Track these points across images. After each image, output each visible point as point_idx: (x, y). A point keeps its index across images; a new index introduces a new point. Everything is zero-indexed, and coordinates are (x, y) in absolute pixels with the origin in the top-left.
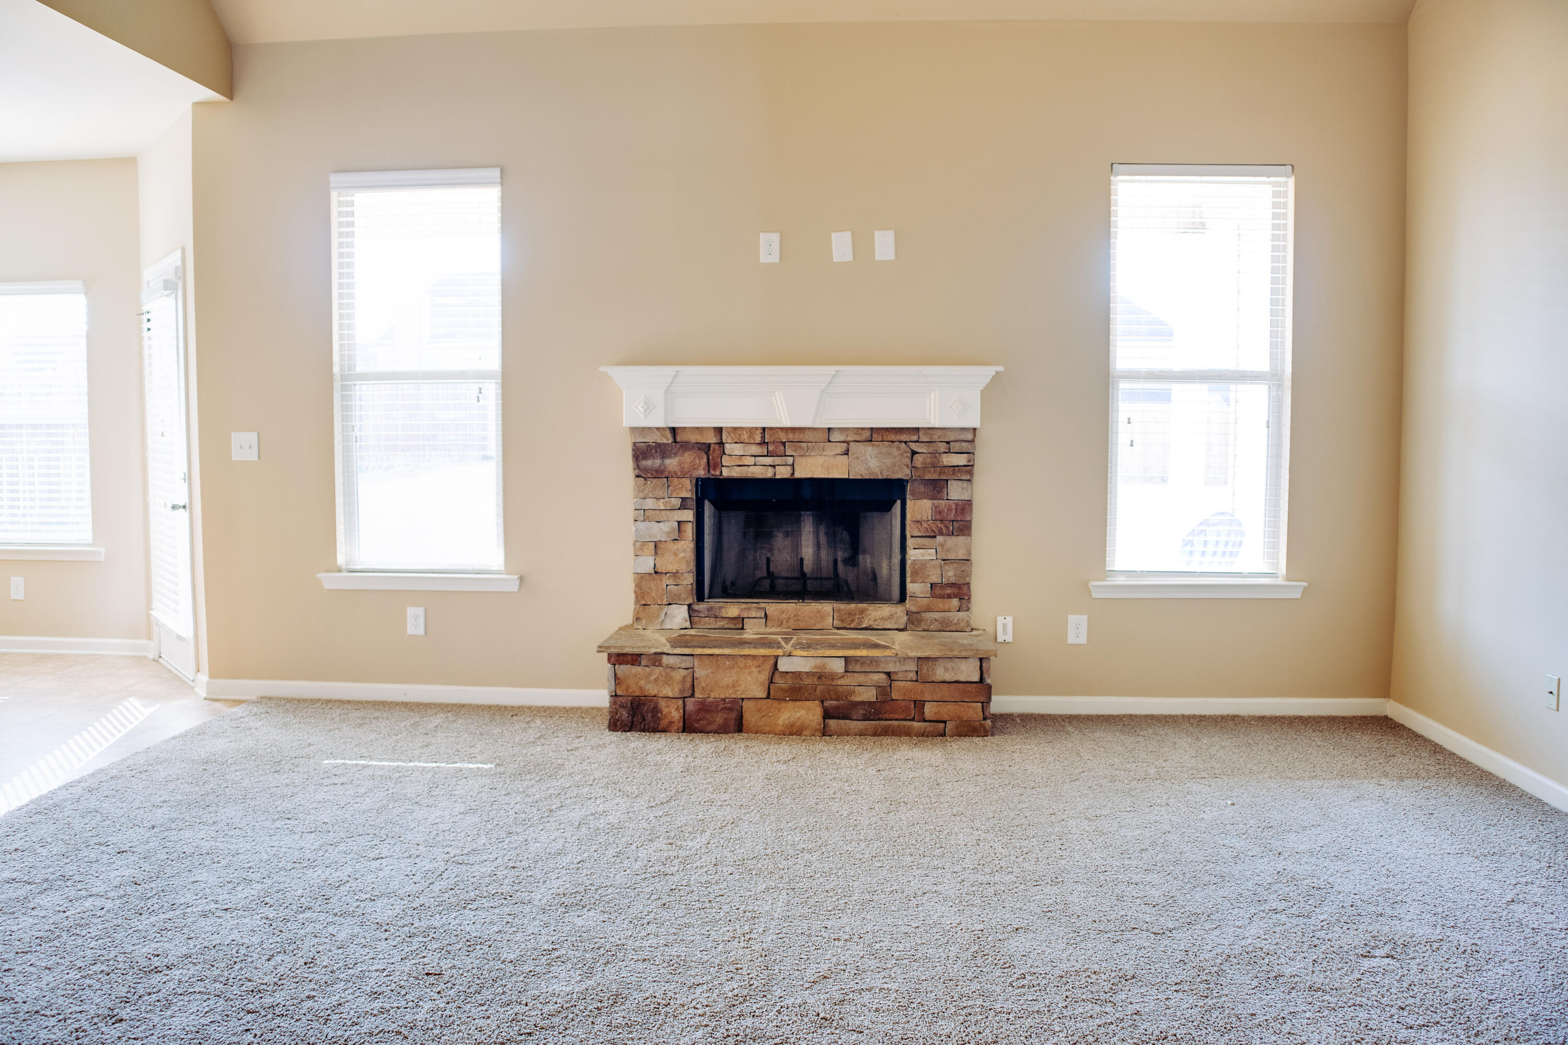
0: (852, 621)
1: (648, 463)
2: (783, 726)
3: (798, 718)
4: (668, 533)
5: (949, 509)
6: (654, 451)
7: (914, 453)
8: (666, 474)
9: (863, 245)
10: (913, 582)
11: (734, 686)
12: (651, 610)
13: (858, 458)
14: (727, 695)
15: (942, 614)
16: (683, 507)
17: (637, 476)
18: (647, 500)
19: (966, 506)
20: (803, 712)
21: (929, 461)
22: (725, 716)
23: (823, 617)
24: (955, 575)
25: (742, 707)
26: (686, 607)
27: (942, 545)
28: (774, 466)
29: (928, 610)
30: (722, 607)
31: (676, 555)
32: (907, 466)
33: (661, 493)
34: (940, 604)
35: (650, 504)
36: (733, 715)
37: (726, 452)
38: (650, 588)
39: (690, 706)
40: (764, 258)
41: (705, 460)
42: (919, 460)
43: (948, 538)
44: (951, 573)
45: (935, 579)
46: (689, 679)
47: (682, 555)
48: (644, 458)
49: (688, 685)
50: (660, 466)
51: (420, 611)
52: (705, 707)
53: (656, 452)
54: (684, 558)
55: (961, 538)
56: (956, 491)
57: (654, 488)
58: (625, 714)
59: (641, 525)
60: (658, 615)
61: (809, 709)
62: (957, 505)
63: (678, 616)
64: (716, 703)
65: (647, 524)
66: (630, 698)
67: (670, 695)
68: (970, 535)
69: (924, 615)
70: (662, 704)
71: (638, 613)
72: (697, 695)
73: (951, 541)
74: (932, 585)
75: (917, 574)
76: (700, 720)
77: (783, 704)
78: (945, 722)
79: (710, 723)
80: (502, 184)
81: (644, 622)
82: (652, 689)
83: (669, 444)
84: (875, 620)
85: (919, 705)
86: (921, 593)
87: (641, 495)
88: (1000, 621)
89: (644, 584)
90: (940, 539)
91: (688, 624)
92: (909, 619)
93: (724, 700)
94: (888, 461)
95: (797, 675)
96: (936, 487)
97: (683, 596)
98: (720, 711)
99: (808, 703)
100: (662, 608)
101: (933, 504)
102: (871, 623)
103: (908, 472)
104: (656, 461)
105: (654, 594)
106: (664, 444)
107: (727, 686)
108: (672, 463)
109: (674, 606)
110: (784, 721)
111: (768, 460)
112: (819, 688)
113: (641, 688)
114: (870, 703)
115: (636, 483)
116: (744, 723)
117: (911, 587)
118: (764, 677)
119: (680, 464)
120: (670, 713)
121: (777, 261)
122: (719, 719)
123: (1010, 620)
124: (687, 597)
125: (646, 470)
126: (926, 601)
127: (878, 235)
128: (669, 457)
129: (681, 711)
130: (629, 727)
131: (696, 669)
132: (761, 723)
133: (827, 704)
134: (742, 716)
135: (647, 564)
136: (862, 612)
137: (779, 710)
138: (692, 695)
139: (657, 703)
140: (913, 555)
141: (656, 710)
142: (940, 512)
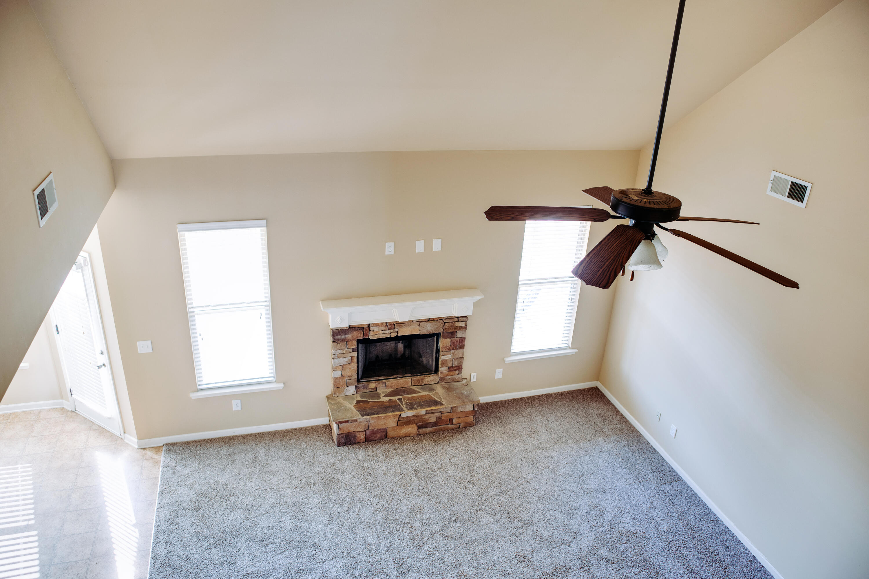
0: (419, 383)
1: (339, 337)
2: (402, 434)
3: (409, 431)
4: (347, 362)
5: (457, 341)
6: (341, 333)
7: (445, 323)
8: (346, 341)
9: (428, 245)
10: (442, 367)
11: (385, 424)
12: (340, 390)
13: (424, 328)
14: (382, 427)
15: (452, 377)
16: (353, 351)
17: (334, 342)
18: (338, 351)
19: (463, 340)
20: (410, 429)
21: (450, 325)
22: (381, 434)
23: (408, 383)
24: (458, 363)
25: (387, 430)
26: (354, 387)
27: (453, 353)
28: (390, 333)
29: (447, 375)
30: (369, 385)
31: (350, 369)
32: (442, 328)
33: (344, 348)
34: (452, 373)
35: (339, 352)
36: (384, 433)
37: (371, 330)
38: (340, 382)
39: (368, 433)
40: (387, 253)
41: (363, 334)
42: (447, 325)
43: (456, 351)
44: (456, 363)
45: (450, 365)
46: (368, 425)
47: (353, 368)
48: (337, 335)
49: (367, 426)
50: (344, 338)
51: (239, 401)
52: (374, 432)
53: (342, 333)
54: (354, 369)
55: (461, 350)
56: (459, 335)
57: (341, 346)
58: (343, 440)
59: (336, 360)
60: (343, 391)
61: (412, 428)
62: (460, 339)
63: (352, 390)
64: (378, 430)
65: (338, 359)
66: (345, 434)
67: (361, 431)
68: (464, 349)
69: (445, 378)
70: (357, 434)
71: (335, 391)
72: (370, 429)
73: (457, 352)
74: (449, 368)
75: (443, 364)
76: (372, 437)
77: (402, 427)
78: (460, 424)
79: (376, 437)
80: (267, 226)
81: (337, 394)
82: (352, 430)
83: (347, 329)
84: (428, 382)
85: (452, 420)
86: (445, 371)
87: (335, 349)
88: (472, 375)
89: (337, 381)
90: (453, 351)
91: (355, 393)
92: (440, 380)
93: (381, 429)
94: (435, 327)
95: (409, 417)
96: (452, 334)
97: (353, 383)
98: (379, 433)
99: (412, 425)
100: (345, 388)
101: (451, 340)
102: (426, 383)
103: (443, 330)
104: (342, 336)
105: (341, 384)
106: (345, 329)
107: (382, 425)
108: (349, 336)
109: (349, 387)
110: (403, 432)
111: (389, 331)
112: (416, 420)
113: (349, 430)
114: (434, 422)
115: (333, 345)
116: (388, 435)
117: (441, 369)
118: (396, 420)
119: (352, 336)
120: (361, 436)
121: (393, 254)
122: (379, 435)
123: (476, 374)
124: (355, 383)
125: (338, 340)
126: (447, 373)
127: (435, 241)
128: (348, 334)
129: (365, 435)
130: (345, 444)
131: (370, 421)
132: (394, 434)
133: (418, 424)
134: (387, 433)
135: (339, 373)
136: (423, 379)
137: (401, 429)
138: (368, 429)
139: (355, 434)
140: (442, 358)
141: (355, 437)
142: (454, 343)
